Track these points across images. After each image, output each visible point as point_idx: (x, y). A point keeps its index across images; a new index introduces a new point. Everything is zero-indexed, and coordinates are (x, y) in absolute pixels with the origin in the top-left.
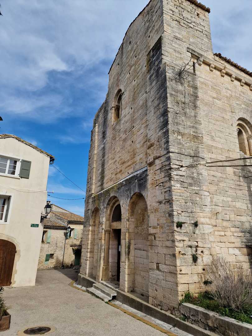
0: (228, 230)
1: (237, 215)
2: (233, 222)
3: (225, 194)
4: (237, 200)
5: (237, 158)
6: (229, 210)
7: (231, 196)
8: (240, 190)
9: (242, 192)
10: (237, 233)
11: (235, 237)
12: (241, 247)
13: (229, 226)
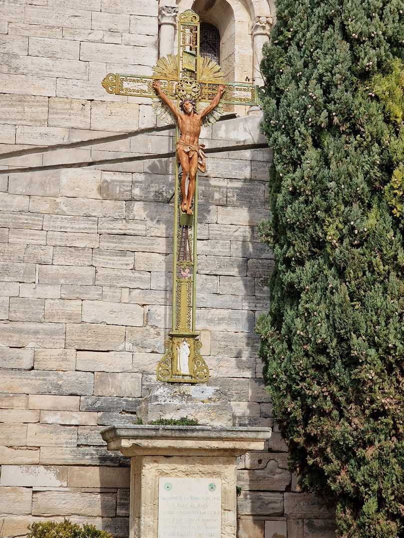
0: (18, 402)
1: (78, 350)
2: (48, 375)
3: (28, 273)
4: (94, 293)
5: (135, 129)
6: (36, 332)
7: (62, 281)
8: (123, 253)
9: (130, 259)
10: (59, 413)
11: (51, 428)
12: (70, 462)
13: (26, 390)
